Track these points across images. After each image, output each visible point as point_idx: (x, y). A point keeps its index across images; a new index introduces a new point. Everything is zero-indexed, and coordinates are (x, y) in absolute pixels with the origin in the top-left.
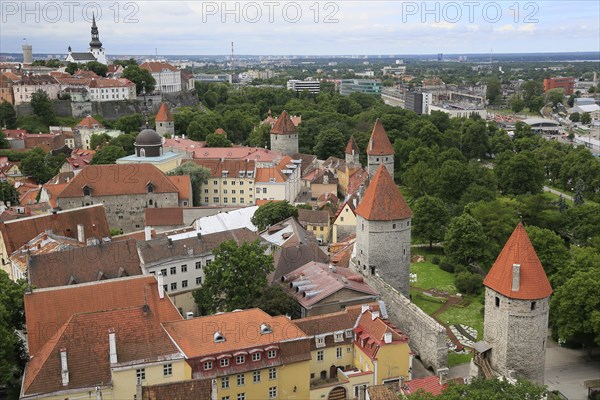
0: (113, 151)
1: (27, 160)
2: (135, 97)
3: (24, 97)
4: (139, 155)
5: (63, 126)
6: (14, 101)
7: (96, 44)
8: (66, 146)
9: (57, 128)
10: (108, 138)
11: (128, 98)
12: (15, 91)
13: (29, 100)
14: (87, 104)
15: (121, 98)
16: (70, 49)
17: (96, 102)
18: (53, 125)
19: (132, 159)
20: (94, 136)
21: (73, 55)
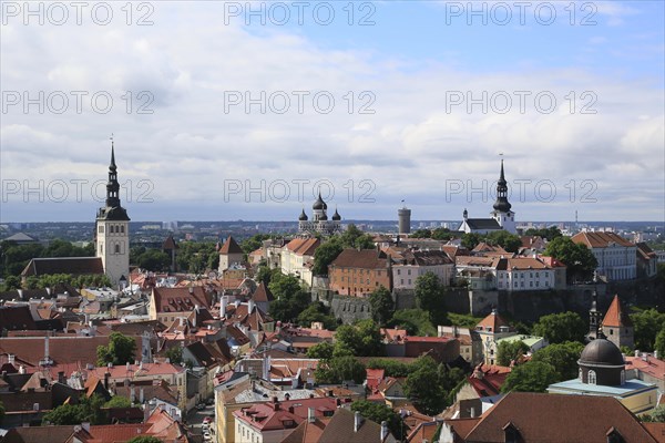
0: (540, 371)
1: (416, 375)
2: (563, 286)
3: (406, 282)
4: (585, 381)
5: (456, 326)
6: (392, 286)
7: (504, 206)
8: (461, 358)
9: (449, 330)
10: (526, 349)
11: (552, 286)
12: (395, 272)
13: (413, 286)
14: (491, 293)
15: (542, 286)
16: (466, 213)
17: (505, 292)
18: (443, 324)
19: (575, 386)
20: (505, 345)
21: (470, 222)
